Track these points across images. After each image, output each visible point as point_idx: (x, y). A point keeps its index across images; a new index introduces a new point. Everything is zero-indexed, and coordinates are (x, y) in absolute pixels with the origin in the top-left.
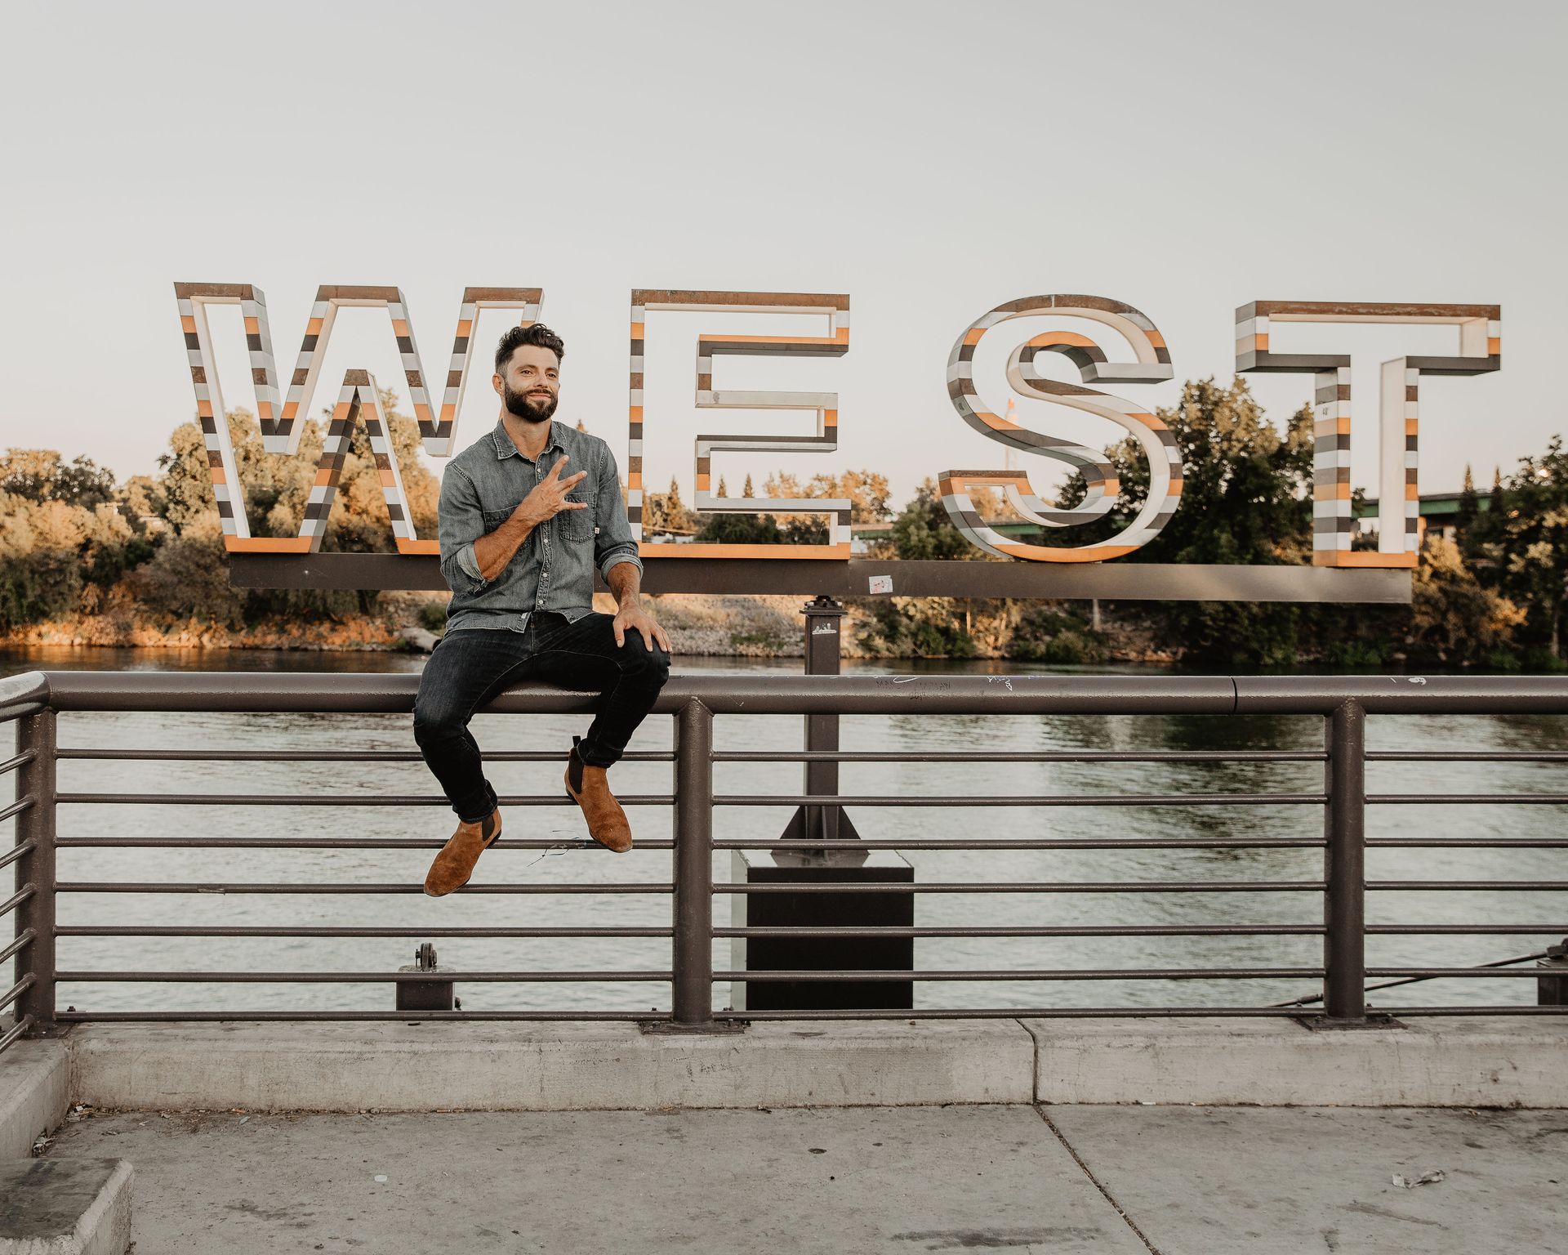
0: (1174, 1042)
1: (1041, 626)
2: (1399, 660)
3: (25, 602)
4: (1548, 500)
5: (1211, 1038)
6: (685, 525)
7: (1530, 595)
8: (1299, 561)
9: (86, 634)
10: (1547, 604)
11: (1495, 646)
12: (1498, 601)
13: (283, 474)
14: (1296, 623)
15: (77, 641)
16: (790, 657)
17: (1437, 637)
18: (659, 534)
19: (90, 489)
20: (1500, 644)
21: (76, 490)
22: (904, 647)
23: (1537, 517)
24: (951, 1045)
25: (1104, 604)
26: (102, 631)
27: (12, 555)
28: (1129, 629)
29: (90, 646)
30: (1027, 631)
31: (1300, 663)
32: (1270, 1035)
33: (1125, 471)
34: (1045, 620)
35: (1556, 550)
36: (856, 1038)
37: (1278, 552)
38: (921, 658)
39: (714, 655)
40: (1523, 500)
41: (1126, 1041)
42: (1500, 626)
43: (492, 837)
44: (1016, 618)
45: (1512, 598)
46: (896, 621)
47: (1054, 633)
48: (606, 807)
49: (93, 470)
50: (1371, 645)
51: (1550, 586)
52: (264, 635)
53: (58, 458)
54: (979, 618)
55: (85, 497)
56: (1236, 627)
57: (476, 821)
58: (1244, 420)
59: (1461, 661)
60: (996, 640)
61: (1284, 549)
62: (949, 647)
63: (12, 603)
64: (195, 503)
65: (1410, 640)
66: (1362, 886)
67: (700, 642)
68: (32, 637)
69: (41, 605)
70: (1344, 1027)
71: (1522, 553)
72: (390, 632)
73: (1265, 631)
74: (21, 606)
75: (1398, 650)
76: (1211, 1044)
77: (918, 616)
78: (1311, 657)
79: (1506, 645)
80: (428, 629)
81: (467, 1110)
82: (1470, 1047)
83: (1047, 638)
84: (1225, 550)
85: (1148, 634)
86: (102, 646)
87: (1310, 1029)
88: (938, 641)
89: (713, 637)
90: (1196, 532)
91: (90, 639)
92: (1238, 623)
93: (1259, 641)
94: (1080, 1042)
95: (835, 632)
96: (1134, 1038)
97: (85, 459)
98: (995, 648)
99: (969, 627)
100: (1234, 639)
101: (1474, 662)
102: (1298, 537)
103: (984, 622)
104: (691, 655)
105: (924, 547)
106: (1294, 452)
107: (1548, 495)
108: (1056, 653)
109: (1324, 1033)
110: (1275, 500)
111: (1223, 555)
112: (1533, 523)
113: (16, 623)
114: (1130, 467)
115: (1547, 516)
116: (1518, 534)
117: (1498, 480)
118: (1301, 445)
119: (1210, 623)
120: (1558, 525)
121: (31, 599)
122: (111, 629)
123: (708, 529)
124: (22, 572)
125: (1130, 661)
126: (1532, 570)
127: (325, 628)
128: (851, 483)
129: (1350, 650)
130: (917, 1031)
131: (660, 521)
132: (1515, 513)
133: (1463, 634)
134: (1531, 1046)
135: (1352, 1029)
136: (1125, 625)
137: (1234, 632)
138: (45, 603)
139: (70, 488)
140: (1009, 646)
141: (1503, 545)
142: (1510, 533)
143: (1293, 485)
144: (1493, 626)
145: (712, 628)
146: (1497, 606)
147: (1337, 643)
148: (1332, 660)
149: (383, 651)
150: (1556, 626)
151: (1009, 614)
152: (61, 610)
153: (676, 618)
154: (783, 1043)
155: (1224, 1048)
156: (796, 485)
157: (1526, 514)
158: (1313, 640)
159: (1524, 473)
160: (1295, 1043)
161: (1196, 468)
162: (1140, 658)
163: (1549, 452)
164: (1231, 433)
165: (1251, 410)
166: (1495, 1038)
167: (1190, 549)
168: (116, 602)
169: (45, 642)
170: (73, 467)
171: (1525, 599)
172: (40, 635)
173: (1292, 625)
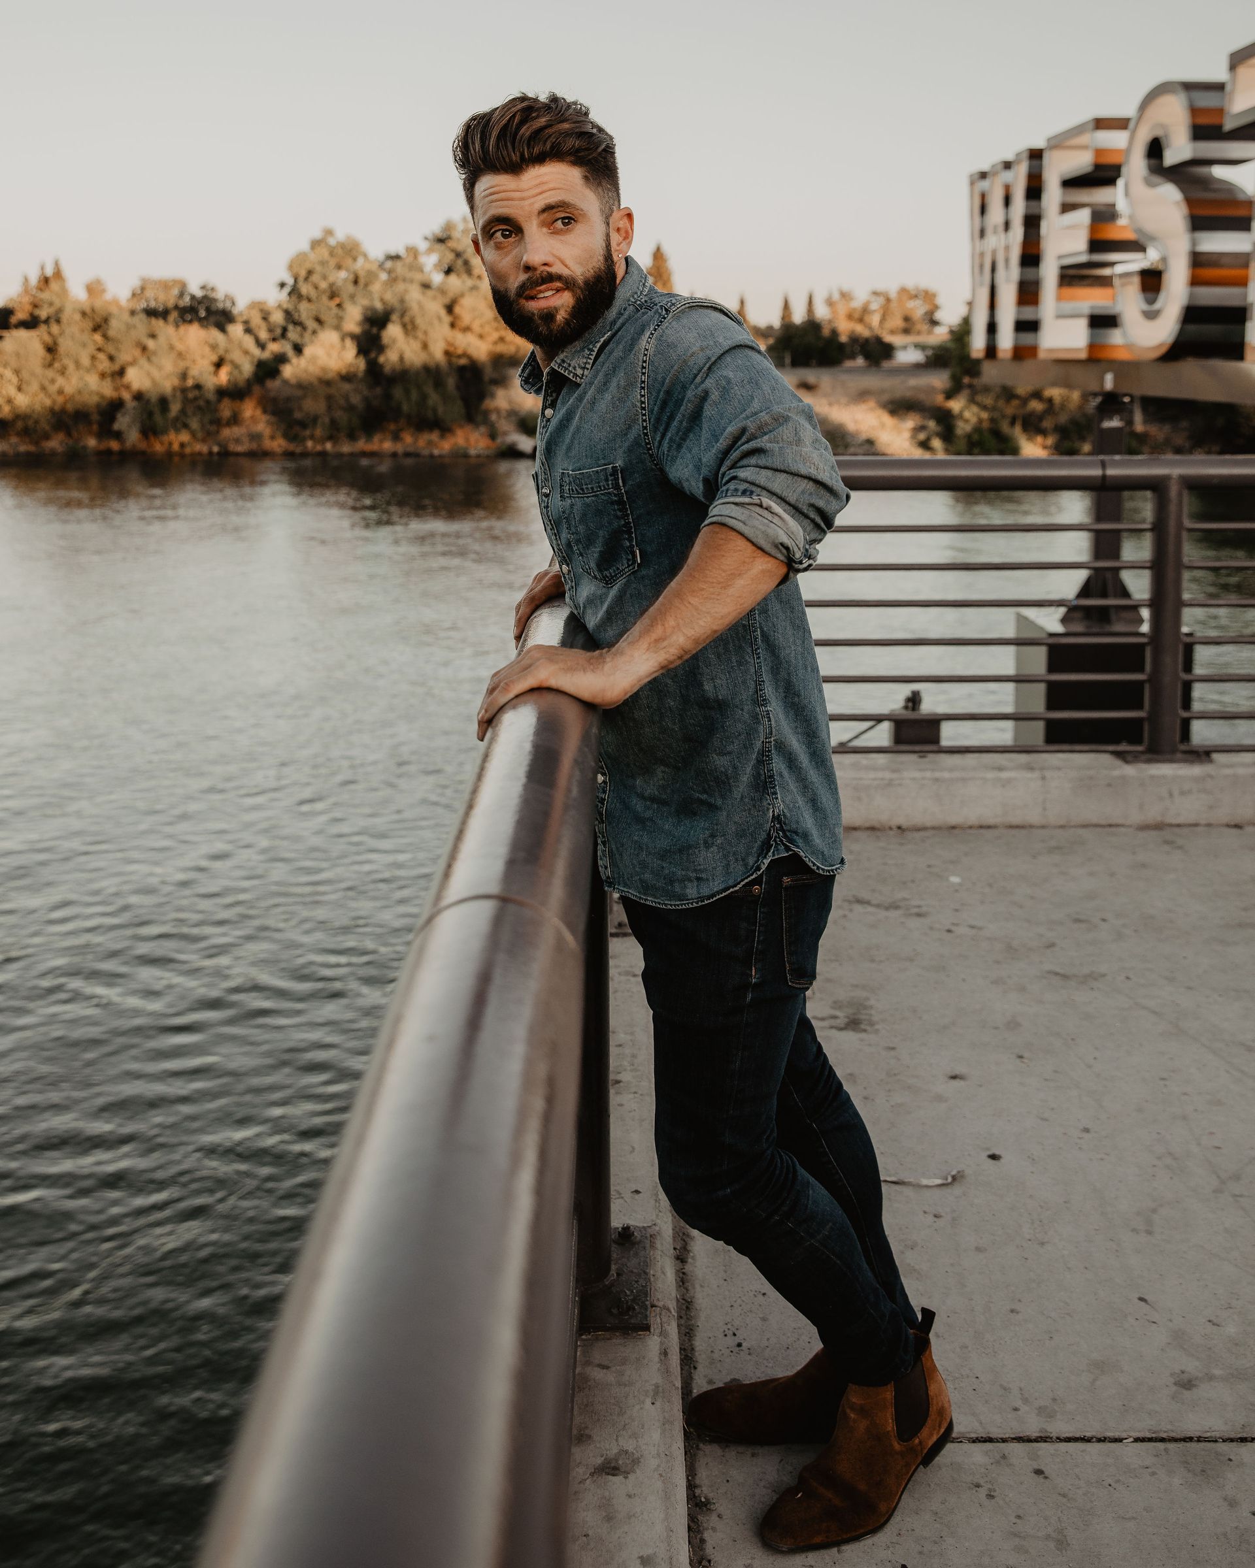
13: (389, 297)
15: (215, 449)
19: (217, 313)
21: (204, 314)
25: (1144, 402)
26: (237, 441)
28: (1166, 429)
29: (227, 453)
49: (217, 296)
52: (381, 441)
53: (186, 286)
55: (214, 320)
64: (311, 324)
72: (493, 439)
77: (973, 420)
81: (981, 827)
86: (237, 455)
91: (227, 448)
97: (210, 286)
113: (161, 434)
121: (174, 413)
122: (245, 439)
127: (434, 436)
128: (905, 297)
138: (187, 416)
139: (198, 312)
149: (487, 456)
156: (853, 298)
170: (199, 293)
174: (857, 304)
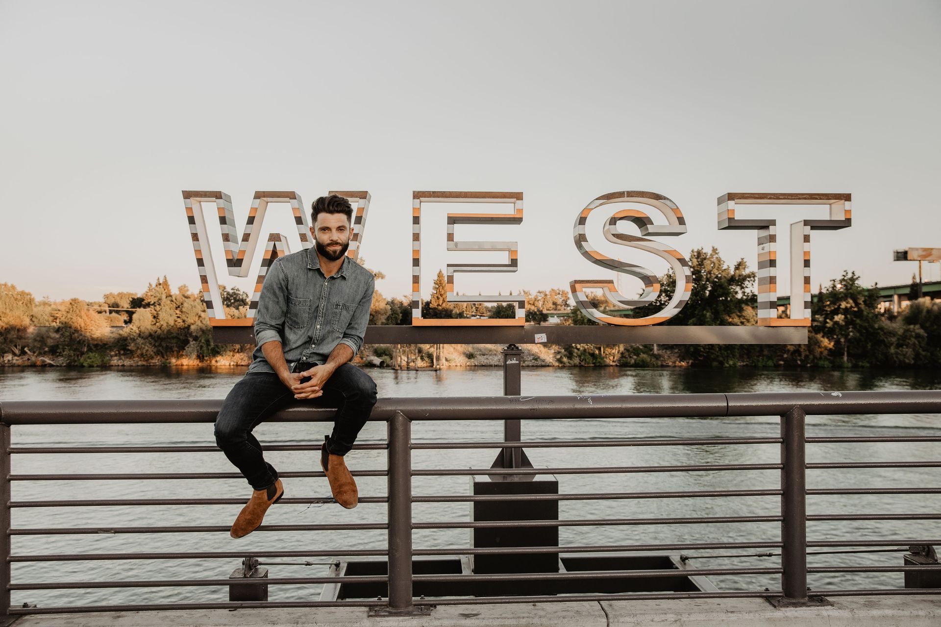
0: (693, 617)
1: (632, 352)
2: (781, 364)
3: (210, 348)
4: (842, 297)
5: (715, 614)
6: (485, 312)
7: (835, 337)
8: (739, 323)
9: (235, 361)
10: (842, 340)
11: (821, 358)
12: (822, 339)
14: (738, 349)
15: (232, 363)
16: (528, 366)
17: (797, 355)
18: (474, 316)
19: (238, 301)
20: (823, 357)
21: (232, 301)
22: (576, 361)
23: (838, 304)
24: (556, 622)
25: (659, 345)
26: (242, 359)
27: (204, 328)
28: (669, 353)
29: (237, 365)
30: (627, 354)
31: (740, 366)
32: (750, 612)
33: (666, 287)
34: (634, 349)
35: (846, 317)
36: (498, 618)
37: (730, 320)
38: (582, 366)
39: (497, 366)
40: (832, 297)
41: (663, 617)
42: (823, 350)
43: (275, 498)
44: (622, 348)
45: (827, 338)
46: (572, 351)
47: (638, 355)
48: (343, 479)
49: (239, 293)
50: (769, 358)
51: (843, 332)
53: (225, 288)
54: (607, 349)
55: (236, 304)
56: (713, 351)
57: (262, 490)
58: (717, 265)
59: (807, 364)
60: (614, 358)
61: (733, 319)
62: (594, 361)
63: (205, 348)
65: (785, 356)
66: (804, 518)
67: (491, 361)
68: (213, 362)
69: (217, 349)
70: (795, 605)
71: (832, 319)
72: (362, 358)
73: (726, 353)
74: (208, 349)
75: (780, 360)
76: (715, 618)
77: (581, 349)
78: (745, 364)
79: (825, 358)
80: (378, 357)
82: (873, 618)
83: (635, 357)
84: (709, 319)
85: (677, 355)
86: (242, 365)
87: (775, 607)
88: (589, 359)
89: (496, 358)
90: (696, 312)
91: (237, 363)
92: (714, 350)
93: (723, 357)
94: (635, 618)
95: (518, 362)
96: (668, 615)
97: (236, 288)
98: (613, 361)
99: (602, 353)
100: (712, 357)
101: (812, 364)
102: (739, 314)
103: (608, 350)
104: (487, 366)
105: (583, 320)
106: (737, 278)
107: (842, 295)
108: (638, 364)
109: (783, 609)
110: (729, 299)
111: (708, 321)
112: (836, 307)
113: (206, 356)
114: (668, 286)
115: (842, 304)
116: (830, 311)
117: (821, 289)
118: (740, 276)
119: (702, 350)
120: (846, 307)
121: (212, 346)
122: (246, 358)
123: (494, 314)
124: (208, 335)
125: (669, 366)
126: (836, 326)
128: (553, 294)
129: (761, 360)
130: (535, 612)
131: (475, 311)
132: (828, 303)
133: (807, 353)
134: (910, 617)
135: (801, 606)
136: (667, 351)
137: (712, 353)
138: (218, 348)
139: (230, 300)
140: (619, 360)
141: (824, 316)
142: (827, 311)
143: (736, 293)
144: (820, 350)
145: (495, 355)
146: (821, 341)
147: (755, 358)
148: (753, 364)
149: (359, 366)
150: (846, 349)
151: (619, 347)
152: (225, 351)
153: (481, 350)
154: (453, 622)
155: (723, 620)
156: (530, 294)
157: (833, 303)
158: (745, 356)
159: (832, 286)
160: (766, 617)
161: (696, 286)
162: (674, 365)
163: (843, 277)
164: (711, 271)
165: (719, 261)
166: (889, 612)
167: (694, 319)
168: (247, 347)
169: (219, 364)
170: (231, 292)
171: (833, 338)
172: (216, 361)
173: (736, 350)
174: (532, 297)
